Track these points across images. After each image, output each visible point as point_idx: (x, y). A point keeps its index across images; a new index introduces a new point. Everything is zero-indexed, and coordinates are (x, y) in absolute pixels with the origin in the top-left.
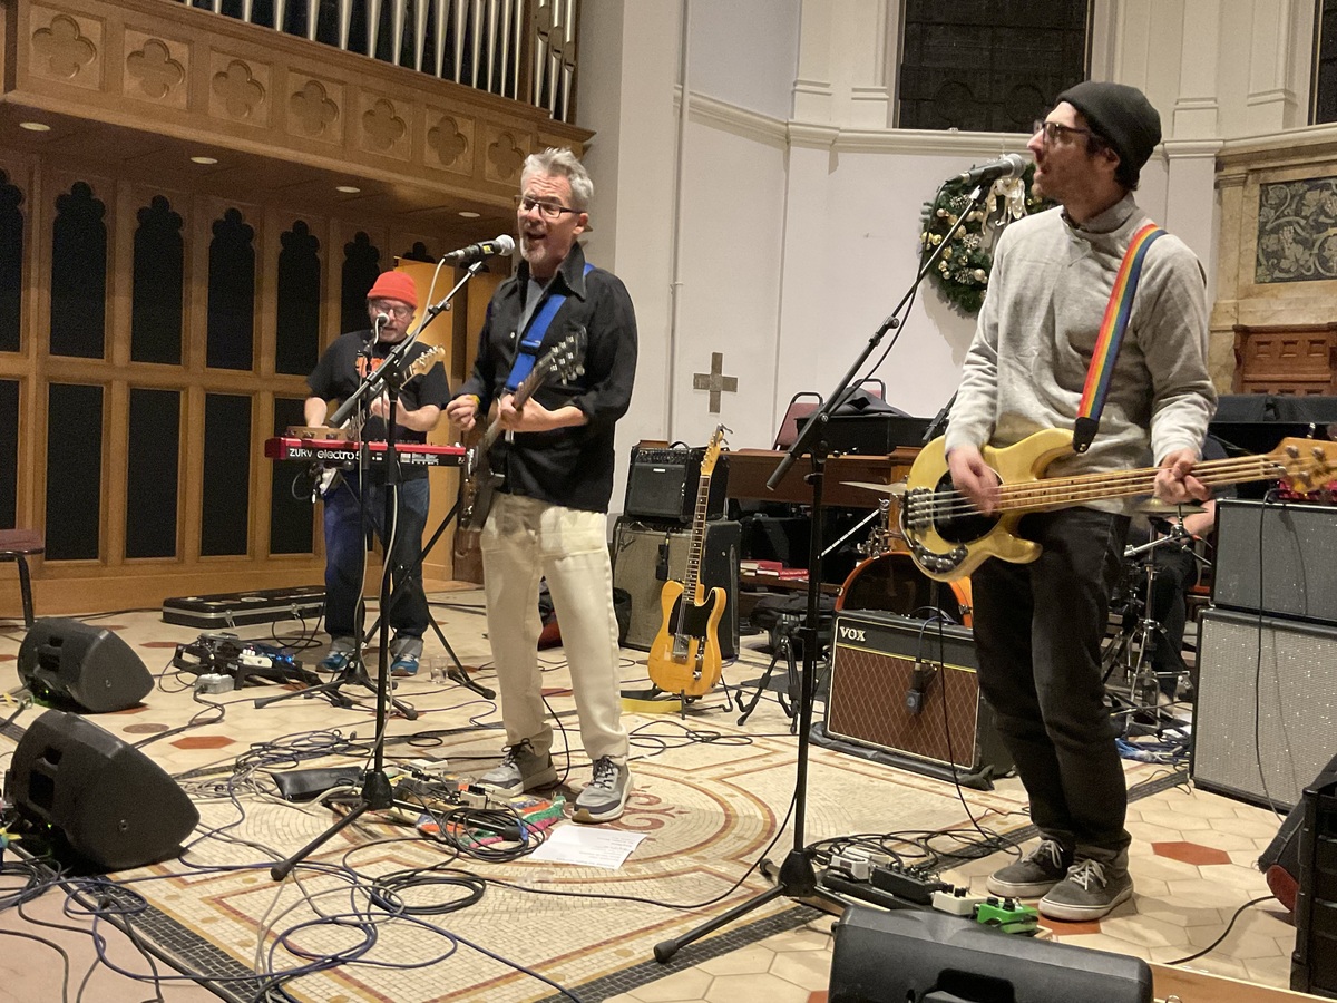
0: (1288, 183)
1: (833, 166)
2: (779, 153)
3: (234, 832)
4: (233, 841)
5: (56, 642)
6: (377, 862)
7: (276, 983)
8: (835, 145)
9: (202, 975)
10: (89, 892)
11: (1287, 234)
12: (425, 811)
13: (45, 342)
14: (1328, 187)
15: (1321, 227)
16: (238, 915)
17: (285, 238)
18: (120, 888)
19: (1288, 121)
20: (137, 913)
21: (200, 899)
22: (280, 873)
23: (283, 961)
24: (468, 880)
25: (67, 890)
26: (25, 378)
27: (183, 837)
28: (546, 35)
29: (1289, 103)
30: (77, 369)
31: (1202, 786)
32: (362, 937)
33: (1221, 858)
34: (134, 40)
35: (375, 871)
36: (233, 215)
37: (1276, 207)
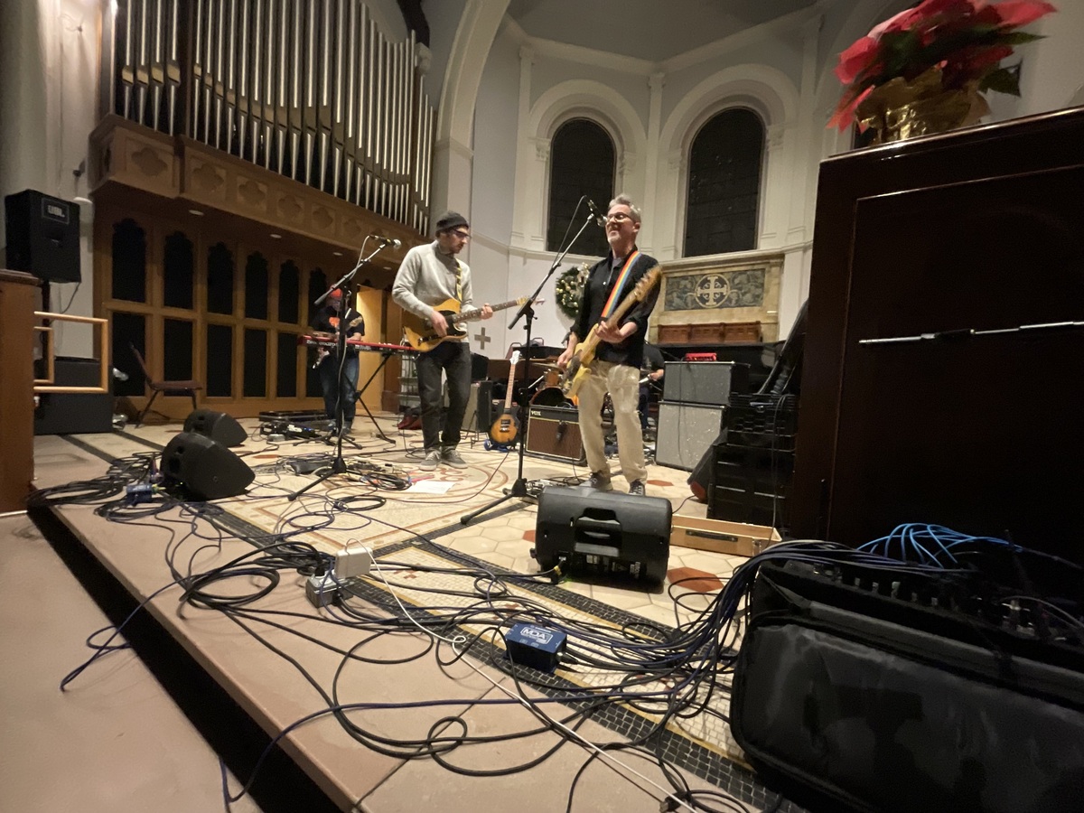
0: (676, 277)
1: (525, 263)
2: (505, 257)
3: (274, 485)
4: (272, 487)
5: (202, 418)
6: (338, 494)
7: (281, 537)
8: (526, 255)
9: (244, 536)
10: (194, 507)
11: (675, 295)
12: (361, 474)
13: (205, 307)
14: (687, 279)
15: (686, 293)
16: (269, 514)
17: (312, 273)
18: (213, 506)
19: (675, 257)
20: (218, 514)
21: (254, 509)
22: (292, 498)
23: (288, 529)
24: (379, 499)
25: (182, 506)
26: (195, 321)
27: (247, 485)
28: (417, 203)
29: (676, 251)
30: (220, 319)
31: (659, 464)
32: (327, 519)
33: (670, 484)
34: (241, 180)
35: (336, 497)
36: (290, 263)
37: (672, 285)
